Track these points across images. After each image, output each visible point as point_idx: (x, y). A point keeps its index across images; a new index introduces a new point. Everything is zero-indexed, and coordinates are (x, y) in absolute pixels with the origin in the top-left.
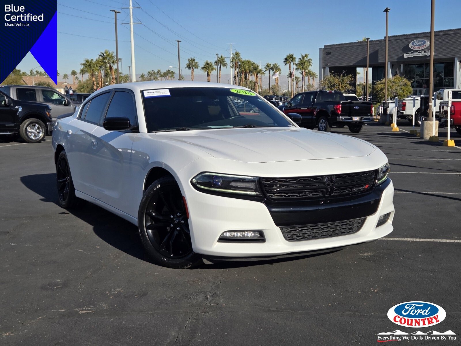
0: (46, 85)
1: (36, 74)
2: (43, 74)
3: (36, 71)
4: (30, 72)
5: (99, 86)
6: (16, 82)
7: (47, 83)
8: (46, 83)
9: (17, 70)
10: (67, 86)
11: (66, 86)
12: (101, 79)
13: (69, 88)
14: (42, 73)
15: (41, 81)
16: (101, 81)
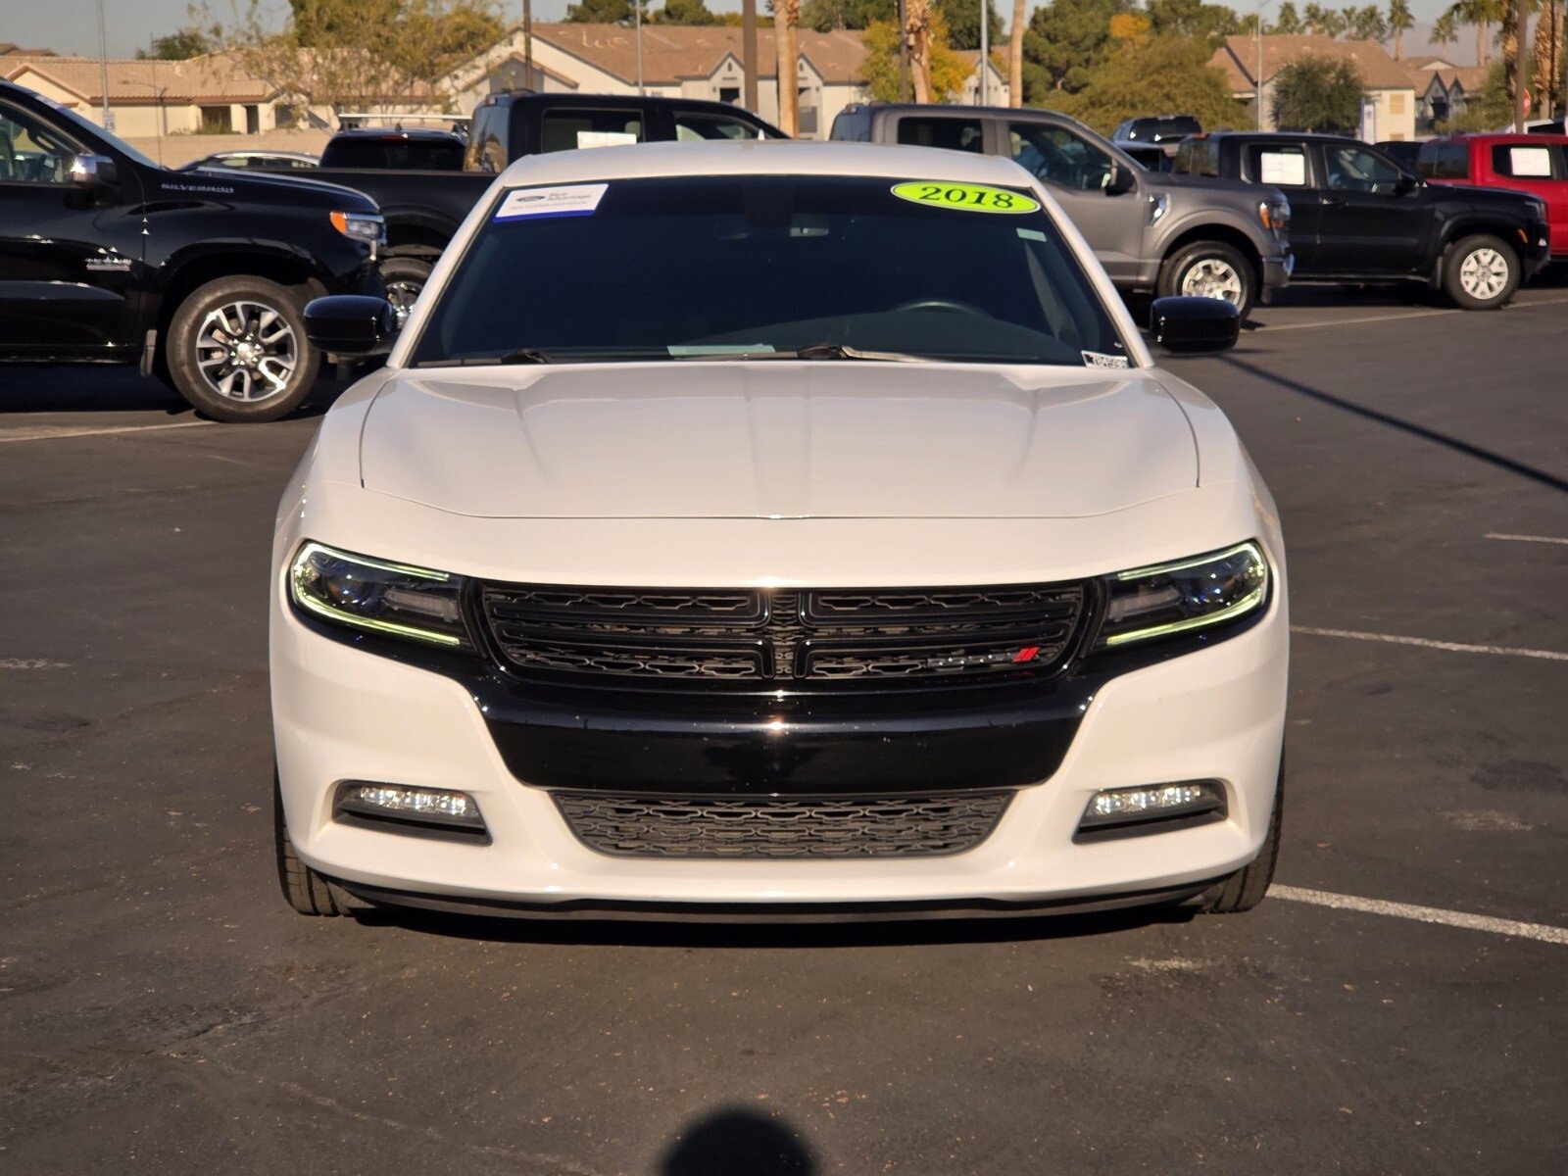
0: (1333, 75)
1: (1308, 23)
2: (1335, 23)
3: (1309, 10)
4: (1278, 12)
5: (1538, 77)
6: (1181, 64)
7: (1339, 67)
8: (1333, 66)
9: (1205, 7)
10: (1441, 75)
11: (1437, 77)
12: (1554, 46)
13: (1448, 86)
14: (1335, 16)
15: (1310, 57)
16: (1549, 52)
